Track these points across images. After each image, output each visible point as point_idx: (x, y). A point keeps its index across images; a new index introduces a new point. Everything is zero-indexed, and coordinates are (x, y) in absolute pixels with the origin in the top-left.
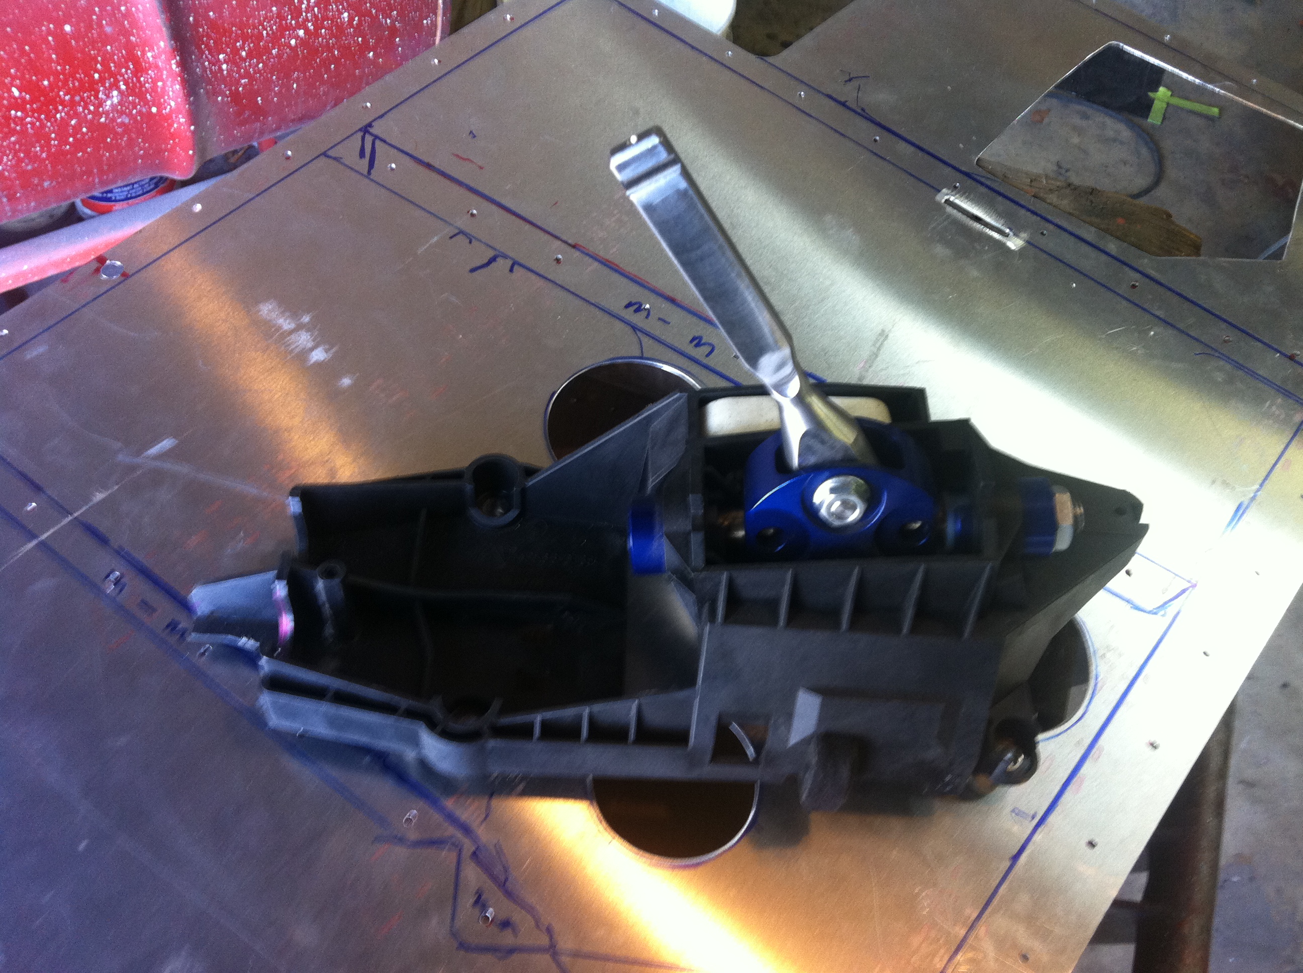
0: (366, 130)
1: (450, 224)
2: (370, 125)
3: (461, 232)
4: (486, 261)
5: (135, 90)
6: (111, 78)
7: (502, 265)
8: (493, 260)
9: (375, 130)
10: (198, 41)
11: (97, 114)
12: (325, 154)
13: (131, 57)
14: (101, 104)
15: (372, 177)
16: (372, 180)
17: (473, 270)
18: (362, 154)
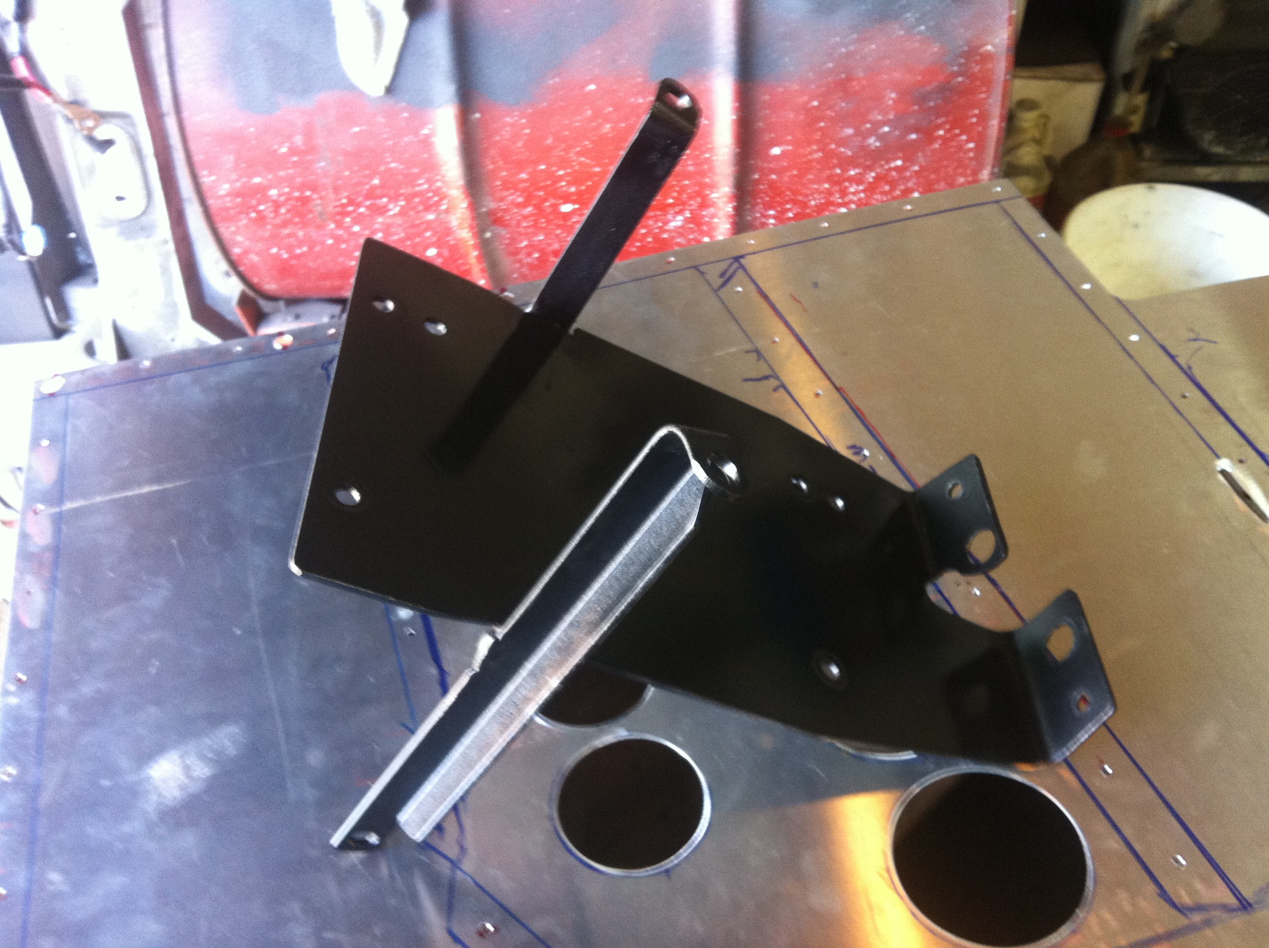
0: (737, 259)
1: (751, 342)
2: (742, 257)
3: (757, 351)
4: (760, 375)
5: (696, 220)
6: (680, 205)
7: (773, 383)
8: (766, 378)
9: (742, 261)
10: (755, 194)
11: (662, 230)
12: (696, 268)
13: (699, 194)
14: (666, 223)
15: (721, 293)
16: (719, 296)
17: (746, 380)
18: (723, 275)
